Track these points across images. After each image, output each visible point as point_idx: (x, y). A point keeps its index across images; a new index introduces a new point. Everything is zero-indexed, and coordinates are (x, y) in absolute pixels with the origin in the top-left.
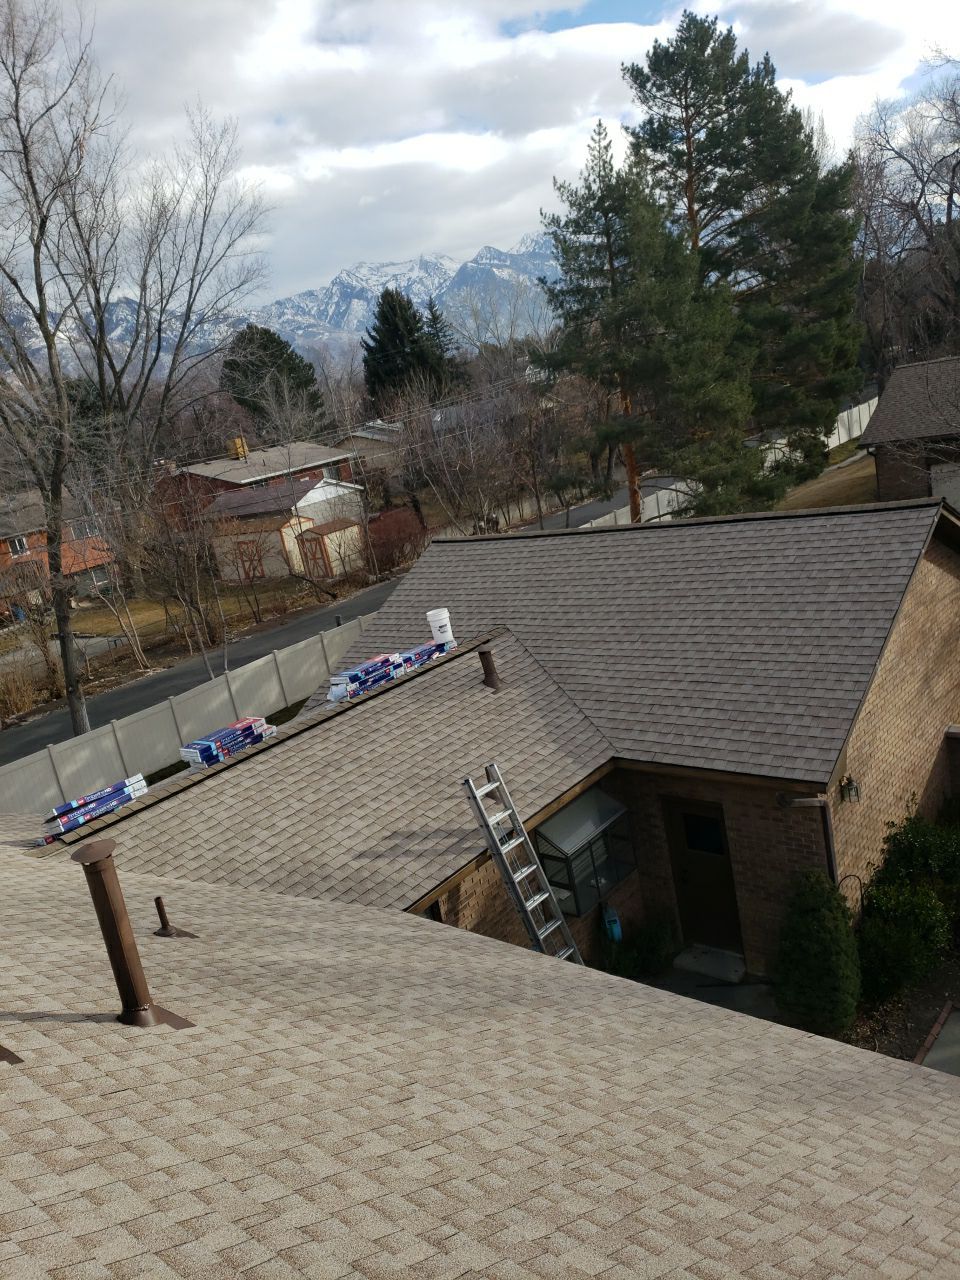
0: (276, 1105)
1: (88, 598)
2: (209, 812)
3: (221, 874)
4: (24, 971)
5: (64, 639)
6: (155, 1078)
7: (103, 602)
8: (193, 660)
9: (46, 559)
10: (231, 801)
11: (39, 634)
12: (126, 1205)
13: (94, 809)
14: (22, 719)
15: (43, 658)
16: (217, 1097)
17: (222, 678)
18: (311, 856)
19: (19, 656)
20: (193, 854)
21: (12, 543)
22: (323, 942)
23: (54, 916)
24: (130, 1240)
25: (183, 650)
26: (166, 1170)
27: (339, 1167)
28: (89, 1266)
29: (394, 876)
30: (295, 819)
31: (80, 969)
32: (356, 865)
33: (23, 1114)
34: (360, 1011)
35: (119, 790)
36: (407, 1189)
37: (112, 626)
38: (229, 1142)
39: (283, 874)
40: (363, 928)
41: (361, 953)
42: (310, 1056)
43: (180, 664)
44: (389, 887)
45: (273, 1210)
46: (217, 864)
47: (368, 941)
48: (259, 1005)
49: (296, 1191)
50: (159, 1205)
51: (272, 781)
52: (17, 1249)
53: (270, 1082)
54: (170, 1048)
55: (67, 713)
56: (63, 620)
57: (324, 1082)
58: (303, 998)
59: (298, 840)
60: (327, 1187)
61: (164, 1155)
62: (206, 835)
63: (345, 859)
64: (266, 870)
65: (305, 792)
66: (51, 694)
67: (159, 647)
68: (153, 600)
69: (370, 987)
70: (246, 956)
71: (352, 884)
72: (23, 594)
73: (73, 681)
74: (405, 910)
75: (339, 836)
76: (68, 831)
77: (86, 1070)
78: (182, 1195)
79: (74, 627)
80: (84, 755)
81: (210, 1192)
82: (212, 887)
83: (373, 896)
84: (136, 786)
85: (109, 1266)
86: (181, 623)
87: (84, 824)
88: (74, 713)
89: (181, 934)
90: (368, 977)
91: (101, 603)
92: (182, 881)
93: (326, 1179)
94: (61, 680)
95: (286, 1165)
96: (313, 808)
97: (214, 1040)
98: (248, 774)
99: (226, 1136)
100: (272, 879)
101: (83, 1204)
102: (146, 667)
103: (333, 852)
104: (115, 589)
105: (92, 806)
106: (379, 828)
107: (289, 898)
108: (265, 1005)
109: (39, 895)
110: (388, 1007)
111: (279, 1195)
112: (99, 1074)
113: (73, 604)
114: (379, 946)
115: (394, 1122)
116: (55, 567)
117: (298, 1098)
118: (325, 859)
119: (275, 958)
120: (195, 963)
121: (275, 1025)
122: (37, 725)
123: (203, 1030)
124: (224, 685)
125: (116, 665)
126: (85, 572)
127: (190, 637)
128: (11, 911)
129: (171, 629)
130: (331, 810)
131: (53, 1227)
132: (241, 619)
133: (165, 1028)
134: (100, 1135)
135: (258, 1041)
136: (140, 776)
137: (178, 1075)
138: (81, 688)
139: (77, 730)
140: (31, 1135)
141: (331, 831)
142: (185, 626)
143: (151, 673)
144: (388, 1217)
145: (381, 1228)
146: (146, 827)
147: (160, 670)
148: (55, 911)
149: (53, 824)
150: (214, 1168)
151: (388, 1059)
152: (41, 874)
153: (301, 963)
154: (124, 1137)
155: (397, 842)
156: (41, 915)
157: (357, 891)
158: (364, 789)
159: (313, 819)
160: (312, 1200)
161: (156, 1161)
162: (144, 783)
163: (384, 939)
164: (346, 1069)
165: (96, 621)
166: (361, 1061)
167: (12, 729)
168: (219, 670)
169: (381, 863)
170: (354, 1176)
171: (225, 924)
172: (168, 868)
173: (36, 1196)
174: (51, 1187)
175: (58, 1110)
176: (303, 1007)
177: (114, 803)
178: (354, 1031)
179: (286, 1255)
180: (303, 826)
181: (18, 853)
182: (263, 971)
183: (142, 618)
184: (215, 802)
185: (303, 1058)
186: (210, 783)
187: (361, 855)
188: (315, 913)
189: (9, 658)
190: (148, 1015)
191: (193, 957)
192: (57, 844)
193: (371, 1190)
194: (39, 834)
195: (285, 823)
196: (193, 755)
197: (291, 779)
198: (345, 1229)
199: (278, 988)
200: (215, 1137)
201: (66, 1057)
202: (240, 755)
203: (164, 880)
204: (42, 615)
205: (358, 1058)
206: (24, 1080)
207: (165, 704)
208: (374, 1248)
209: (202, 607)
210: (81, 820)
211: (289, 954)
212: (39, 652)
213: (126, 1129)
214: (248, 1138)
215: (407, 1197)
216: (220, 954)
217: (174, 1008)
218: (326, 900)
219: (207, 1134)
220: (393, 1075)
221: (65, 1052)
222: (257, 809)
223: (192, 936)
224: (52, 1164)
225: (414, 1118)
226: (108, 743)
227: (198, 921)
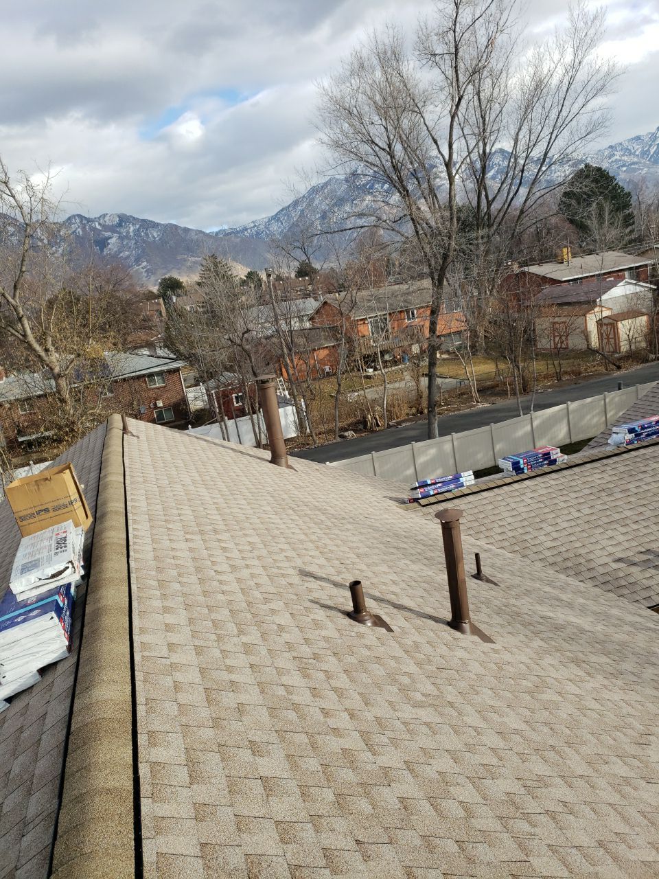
0: (548, 713)
1: (448, 352)
2: (513, 505)
3: (517, 548)
4: (394, 577)
5: (431, 377)
6: (469, 668)
7: (458, 356)
8: (509, 401)
9: (427, 324)
10: (530, 501)
11: (416, 372)
12: (449, 740)
13: (440, 488)
14: (399, 423)
15: (415, 388)
16: (509, 695)
17: (528, 416)
18: (582, 551)
19: (402, 384)
20: (499, 530)
21: (408, 312)
22: (585, 613)
23: (412, 548)
24: (451, 762)
25: (504, 394)
26: (475, 728)
27: (590, 772)
28: (428, 768)
29: (644, 581)
30: (573, 523)
31: (426, 585)
32: (615, 566)
33: (393, 663)
34: (610, 669)
35: (457, 478)
36: (642, 807)
37: (460, 372)
38: (515, 726)
39: (559, 559)
40: (615, 612)
41: (612, 630)
42: (571, 688)
43: (501, 402)
44: (638, 588)
45: (542, 781)
46: (515, 541)
47: (619, 622)
48: (537, 643)
49: (560, 776)
50: (470, 748)
51: (560, 493)
52: (388, 741)
53: (544, 697)
54: (479, 652)
55: (425, 424)
56: (432, 364)
57: (583, 709)
58: (569, 647)
59: (573, 538)
60: (581, 782)
61: (473, 719)
62: (510, 520)
63: (607, 560)
64: (548, 553)
65: (583, 506)
66: (418, 410)
67: (488, 390)
68: (488, 356)
69: (619, 655)
70: (531, 607)
71: (610, 579)
72: (410, 345)
73: (432, 405)
74: (649, 608)
75: (604, 543)
76: (422, 498)
77: (428, 649)
78: (484, 748)
79: (438, 370)
80: (433, 451)
81: (501, 753)
82: (510, 555)
83: (626, 592)
84: (468, 478)
85: (440, 773)
86: (505, 375)
87: (433, 495)
88: (430, 424)
89: (488, 581)
90: (618, 647)
91: (454, 357)
92: (490, 547)
93: (581, 777)
94: (425, 403)
95: (552, 755)
96: (587, 518)
97: (507, 657)
98: (542, 485)
99: (513, 722)
100: (551, 560)
101: (424, 729)
102: (478, 402)
103: (599, 553)
104: (466, 347)
105: (440, 485)
106: (636, 544)
107: (562, 576)
108: (542, 644)
109: (404, 533)
110: (633, 673)
111: (546, 773)
112: (435, 654)
113: (438, 356)
114: (627, 628)
115: (634, 757)
116: (433, 330)
117: (563, 714)
118: (592, 556)
119: (551, 615)
120: (497, 602)
121: (548, 660)
122: (406, 429)
123: (501, 648)
124: (529, 421)
125: (459, 398)
126: (449, 335)
127: (510, 385)
128: (389, 539)
129: (497, 379)
130: (600, 523)
131: (408, 737)
132: (546, 377)
133: (476, 638)
134: (436, 692)
135: (537, 667)
136: (471, 472)
137: (484, 672)
138: (437, 410)
139: (430, 436)
140: (397, 677)
141: (599, 537)
142: (508, 377)
143: (480, 406)
144: (626, 820)
145: (622, 828)
146: (471, 506)
147: (487, 405)
148: (412, 545)
149: (414, 492)
150: (504, 738)
151: (632, 711)
152: (406, 521)
153: (569, 623)
154: (450, 698)
155: (650, 557)
156: (405, 546)
157: (612, 584)
158: (628, 513)
159: (586, 526)
160: (570, 786)
161: (469, 720)
162: (473, 477)
163: (632, 624)
164: (597, 706)
165: (451, 367)
166: (610, 705)
167: (393, 429)
168: (527, 410)
169: (634, 569)
170: (602, 783)
171: (517, 582)
172: (482, 536)
173: (399, 714)
174: (407, 712)
175: (413, 669)
176: (569, 654)
177: (453, 486)
178: (606, 682)
179: (552, 815)
180: (578, 529)
181: (393, 504)
182: (541, 621)
183: (481, 369)
184: (519, 499)
185: (568, 688)
186: (516, 486)
187: (619, 560)
188: (581, 592)
189: (397, 385)
190: (466, 626)
191: (496, 598)
192: (415, 504)
193: (615, 798)
194: (406, 496)
195: (565, 525)
196: (507, 465)
197: (573, 495)
198: (593, 816)
199: (551, 635)
200: (506, 719)
201: (417, 637)
202: (538, 471)
203: (479, 543)
204: (419, 360)
205: (608, 702)
206: (394, 644)
207: (487, 428)
208: (615, 838)
209: (521, 365)
210: (432, 493)
211: (561, 615)
212: (414, 383)
213: (451, 694)
214: (528, 728)
215: (642, 813)
216: (513, 601)
217: (482, 627)
218: (589, 584)
219: (501, 716)
220: (636, 724)
221: (416, 634)
222: (547, 510)
223: (495, 584)
224: (409, 699)
225: (651, 760)
226: (448, 447)
227: (500, 575)
